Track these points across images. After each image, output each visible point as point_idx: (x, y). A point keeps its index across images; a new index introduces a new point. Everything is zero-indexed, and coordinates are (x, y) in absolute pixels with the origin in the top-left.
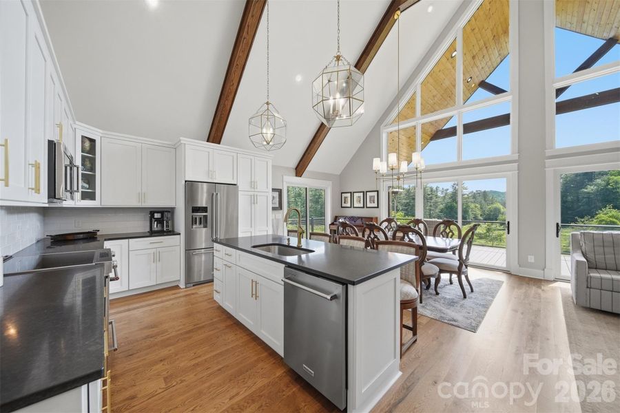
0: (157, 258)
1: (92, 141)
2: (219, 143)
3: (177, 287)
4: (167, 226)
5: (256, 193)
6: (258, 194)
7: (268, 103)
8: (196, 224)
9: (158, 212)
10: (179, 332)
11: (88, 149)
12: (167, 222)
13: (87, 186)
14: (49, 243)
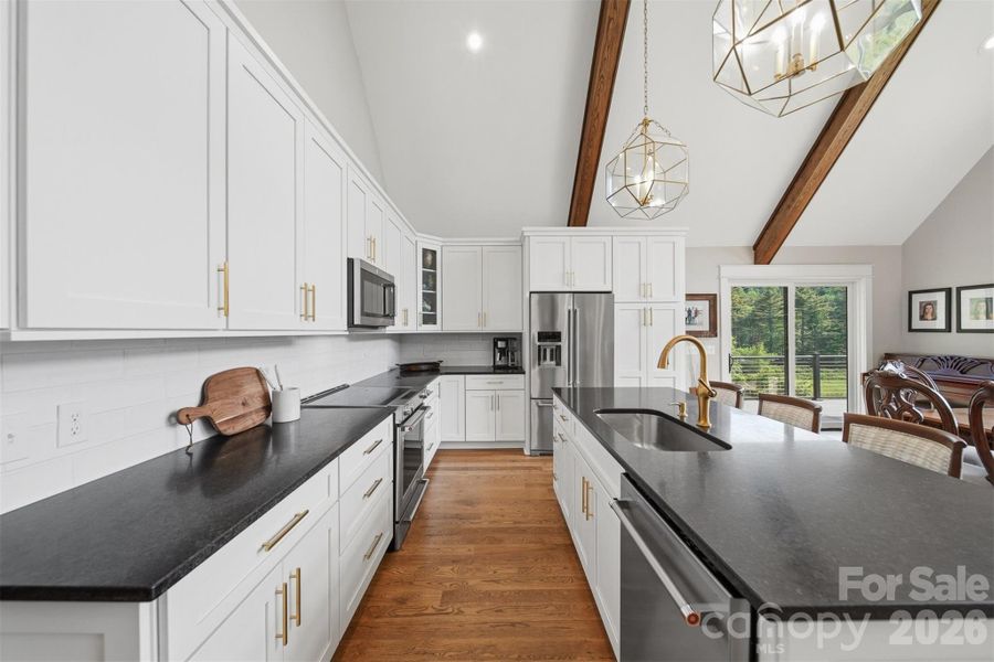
0: (496, 404)
1: (434, 253)
2: (585, 225)
3: (520, 451)
4: (513, 360)
5: (648, 306)
6: (654, 306)
7: (646, 123)
8: (545, 359)
9: (501, 340)
10: (492, 526)
11: (430, 263)
12: (513, 354)
13: (429, 308)
14: (398, 373)
